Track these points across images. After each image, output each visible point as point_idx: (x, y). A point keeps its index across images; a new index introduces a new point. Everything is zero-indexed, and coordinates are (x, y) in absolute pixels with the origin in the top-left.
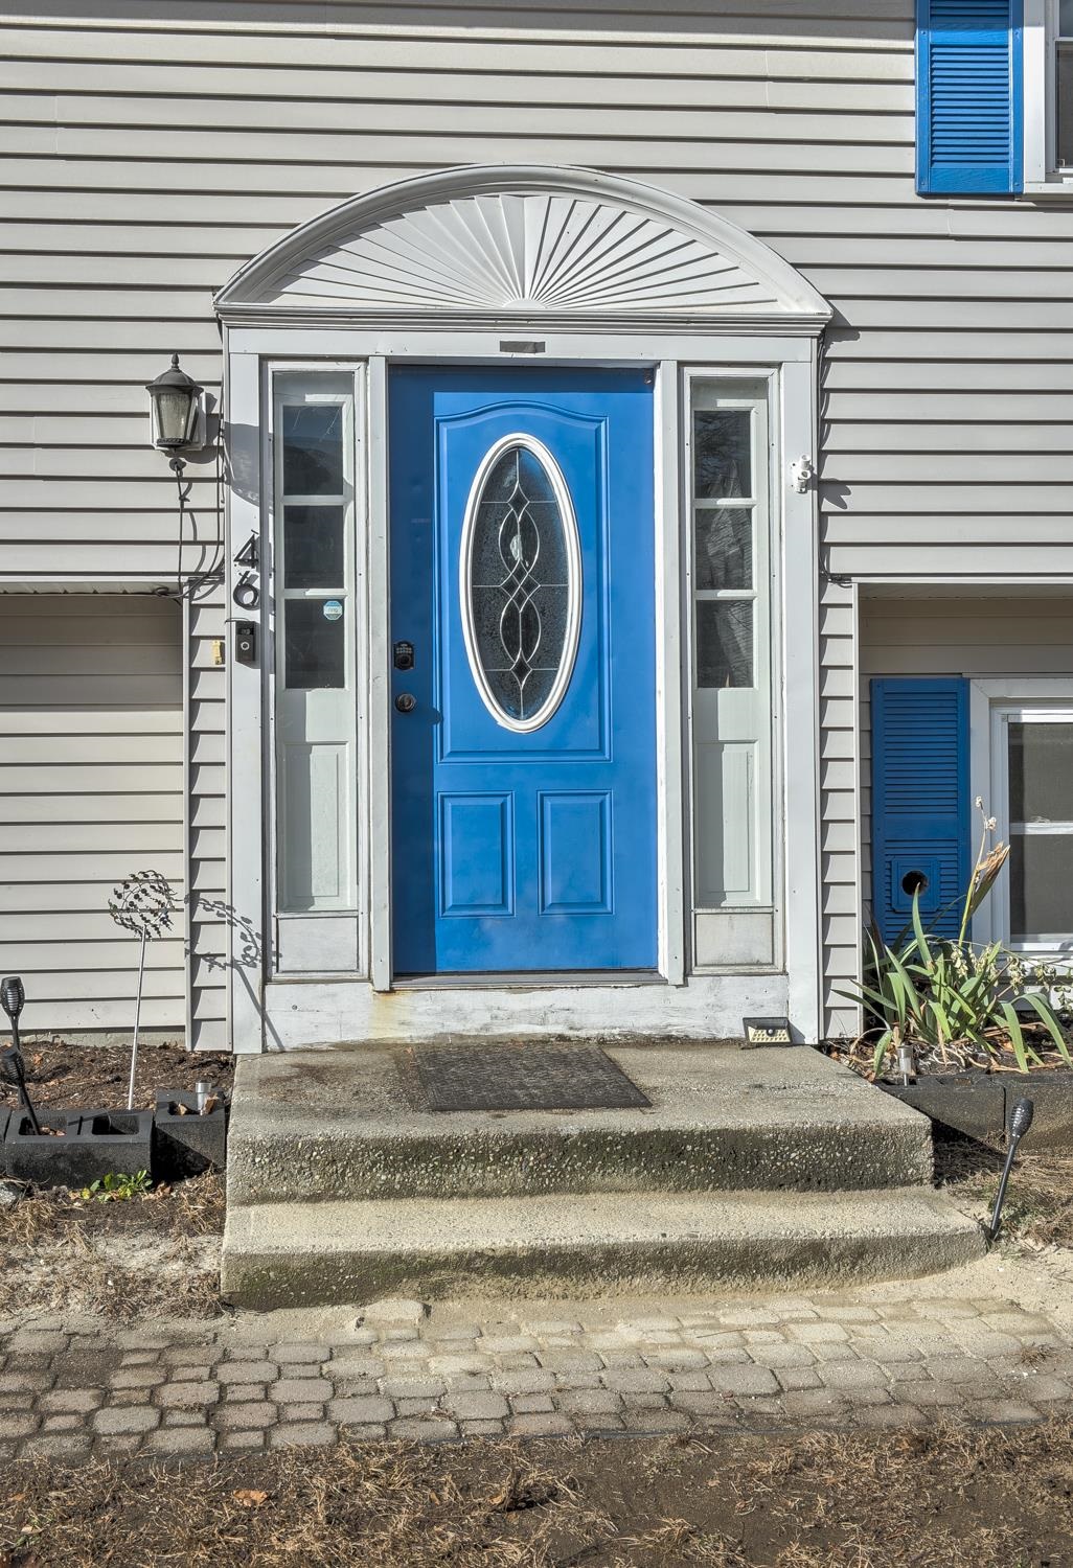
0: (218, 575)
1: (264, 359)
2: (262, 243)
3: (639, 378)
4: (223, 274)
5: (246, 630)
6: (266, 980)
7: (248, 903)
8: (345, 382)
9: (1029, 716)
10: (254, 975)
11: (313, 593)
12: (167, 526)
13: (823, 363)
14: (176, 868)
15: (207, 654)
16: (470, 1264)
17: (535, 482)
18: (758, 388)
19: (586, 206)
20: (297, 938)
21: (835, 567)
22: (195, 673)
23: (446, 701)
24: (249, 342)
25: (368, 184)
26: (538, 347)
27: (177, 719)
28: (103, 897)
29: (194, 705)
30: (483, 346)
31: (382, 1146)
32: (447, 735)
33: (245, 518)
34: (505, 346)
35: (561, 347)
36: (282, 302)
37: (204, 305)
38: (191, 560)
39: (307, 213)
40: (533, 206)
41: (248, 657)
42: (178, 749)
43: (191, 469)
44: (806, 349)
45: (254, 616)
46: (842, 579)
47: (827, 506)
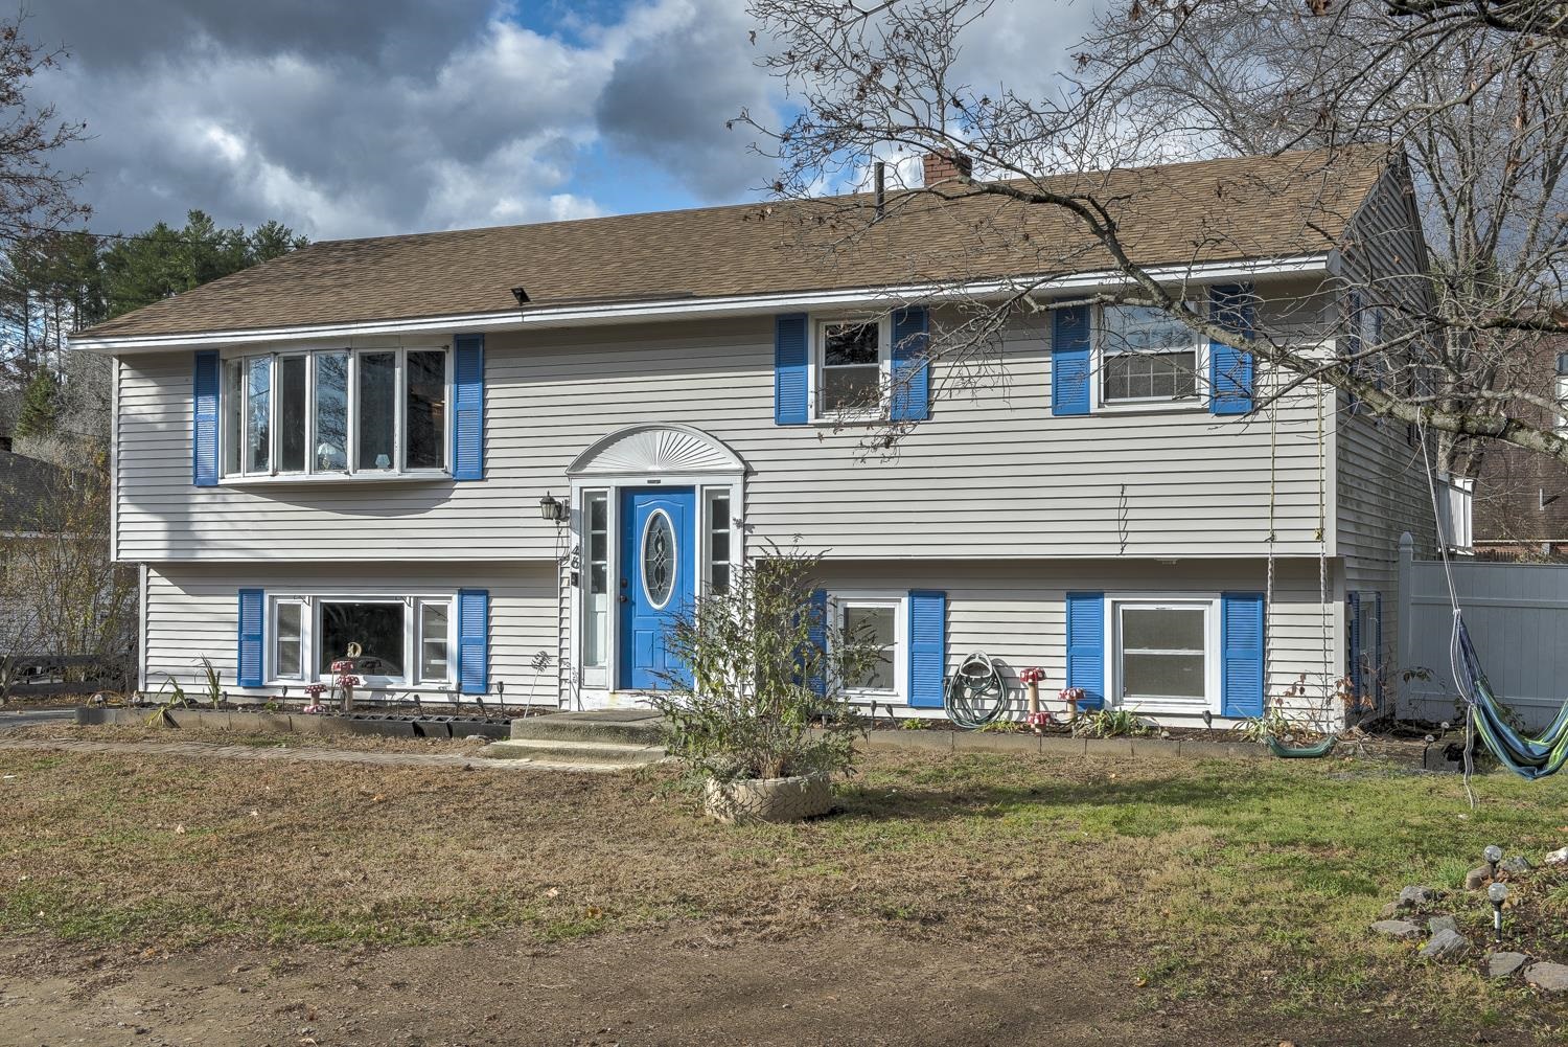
0: (566, 558)
1: (581, 488)
2: (580, 451)
3: (690, 489)
4: (569, 461)
5: (575, 575)
6: (580, 687)
7: (575, 663)
8: (604, 494)
9: (850, 605)
10: (576, 686)
11: (599, 562)
12: (553, 542)
13: (746, 484)
14: (555, 652)
15: (565, 584)
16: (543, 751)
17: (665, 526)
18: (727, 492)
19: (674, 434)
20: (591, 675)
21: (749, 554)
22: (561, 589)
23: (637, 598)
24: (577, 483)
25: (611, 430)
26: (659, 482)
27: (556, 602)
28: (529, 661)
29: (561, 599)
30: (642, 482)
31: (547, 725)
32: (637, 610)
33: (575, 540)
34: (649, 482)
35: (666, 481)
36: (585, 471)
37: (562, 471)
38: (561, 553)
39: (593, 441)
40: (659, 434)
41: (575, 583)
42: (556, 612)
43: (562, 524)
44: (739, 479)
45: (577, 571)
46: (751, 558)
47: (747, 533)
